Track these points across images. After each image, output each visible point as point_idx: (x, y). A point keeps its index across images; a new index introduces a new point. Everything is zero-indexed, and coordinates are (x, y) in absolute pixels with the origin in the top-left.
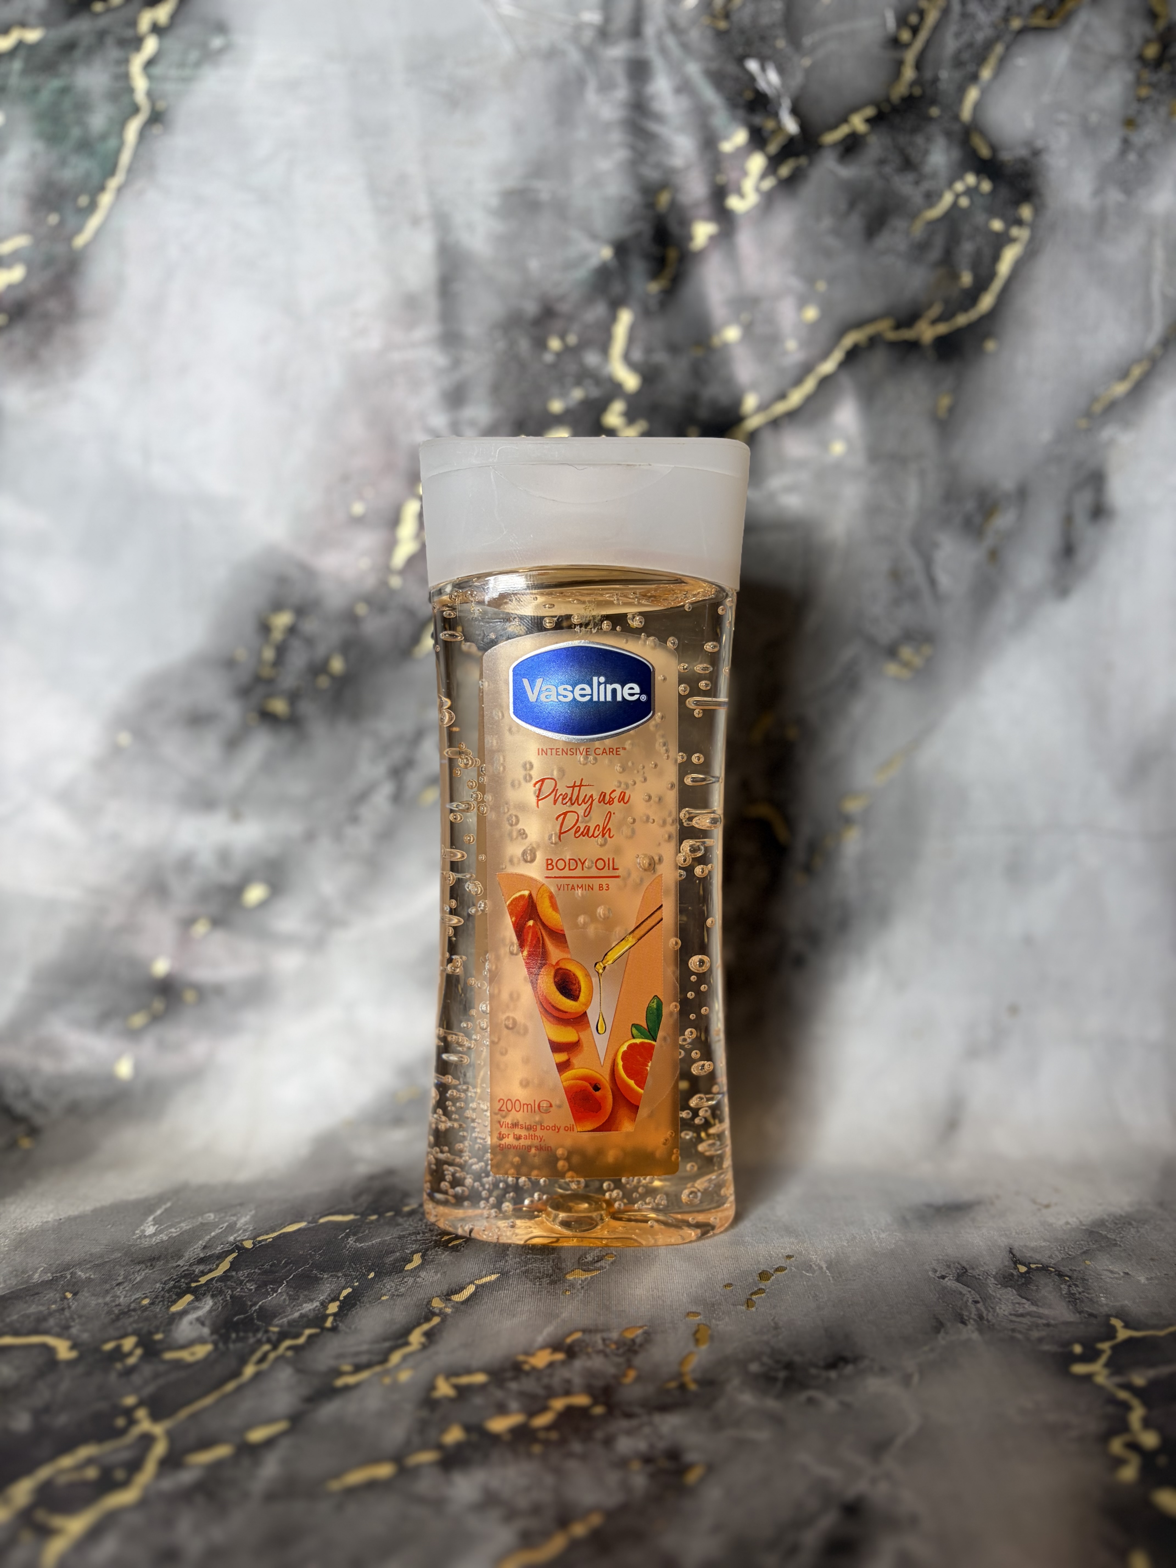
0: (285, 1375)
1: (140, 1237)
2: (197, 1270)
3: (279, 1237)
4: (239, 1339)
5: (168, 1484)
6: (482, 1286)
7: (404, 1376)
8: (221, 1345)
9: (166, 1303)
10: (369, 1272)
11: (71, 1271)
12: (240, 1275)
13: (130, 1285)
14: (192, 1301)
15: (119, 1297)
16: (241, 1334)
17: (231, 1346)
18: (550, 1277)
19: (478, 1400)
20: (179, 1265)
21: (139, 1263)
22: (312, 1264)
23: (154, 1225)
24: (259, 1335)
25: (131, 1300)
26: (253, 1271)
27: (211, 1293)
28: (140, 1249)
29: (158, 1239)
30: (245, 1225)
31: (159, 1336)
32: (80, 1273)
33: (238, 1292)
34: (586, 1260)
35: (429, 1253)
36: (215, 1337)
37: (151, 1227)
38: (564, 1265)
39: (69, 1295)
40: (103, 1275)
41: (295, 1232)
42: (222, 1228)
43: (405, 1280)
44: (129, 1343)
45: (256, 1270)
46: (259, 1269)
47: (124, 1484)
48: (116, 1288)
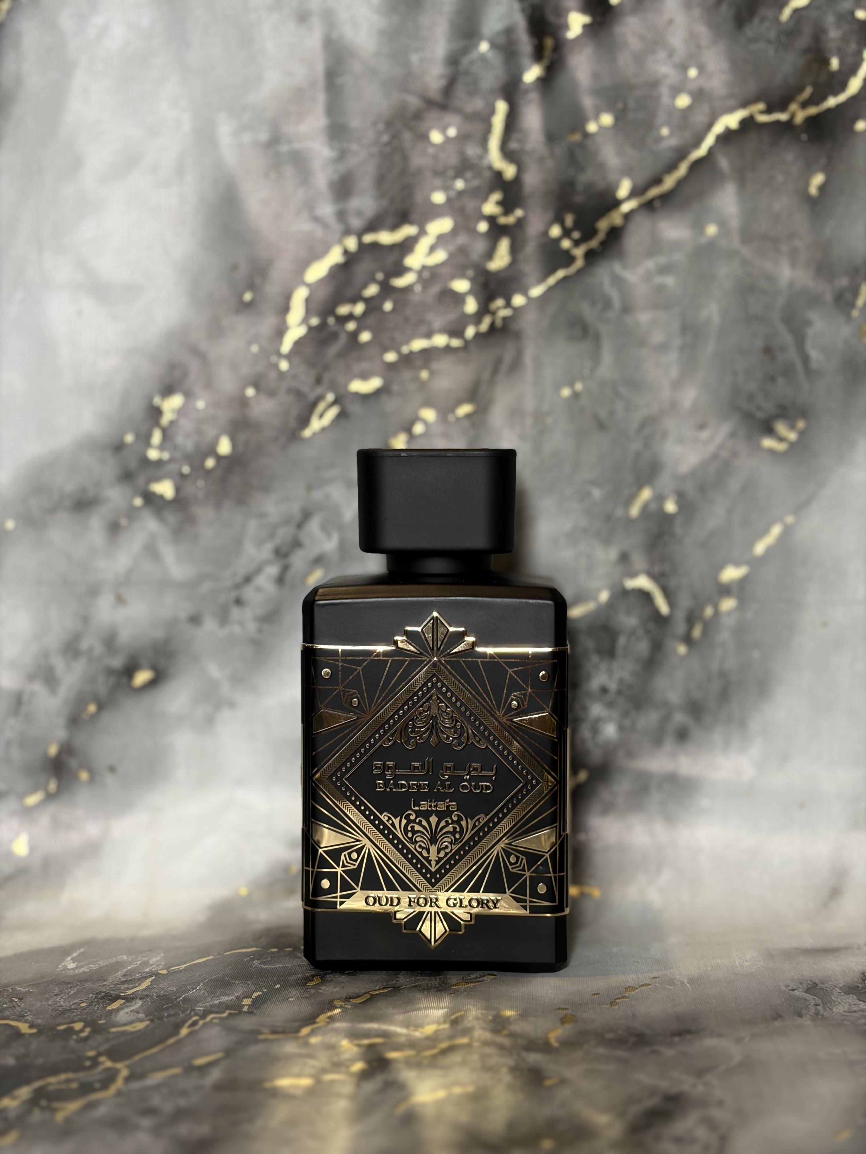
0: (215, 1031)
1: (64, 970)
2: (122, 987)
3: (190, 967)
4: (170, 1016)
5: (137, 1085)
6: (376, 994)
7: (314, 1040)
8: (156, 1022)
9: (101, 1005)
10: (275, 984)
11: (11, 988)
12: (162, 986)
13: (67, 996)
14: (124, 1003)
15: (60, 1002)
16: (173, 1013)
17: (166, 1020)
18: (437, 988)
20: (105, 985)
21: (69, 983)
23: (74, 962)
24: (188, 1012)
25: (70, 1004)
27: (138, 997)
29: (81, 970)
30: (156, 962)
31: (102, 1021)
32: (19, 989)
33: (162, 995)
34: (469, 978)
35: (328, 976)
36: (150, 1018)
37: (72, 964)
38: (449, 981)
39: (16, 1000)
40: (40, 990)
41: (203, 963)
42: (136, 964)
43: (308, 991)
44: (78, 1026)
47: (103, 1088)
48: (55, 997)
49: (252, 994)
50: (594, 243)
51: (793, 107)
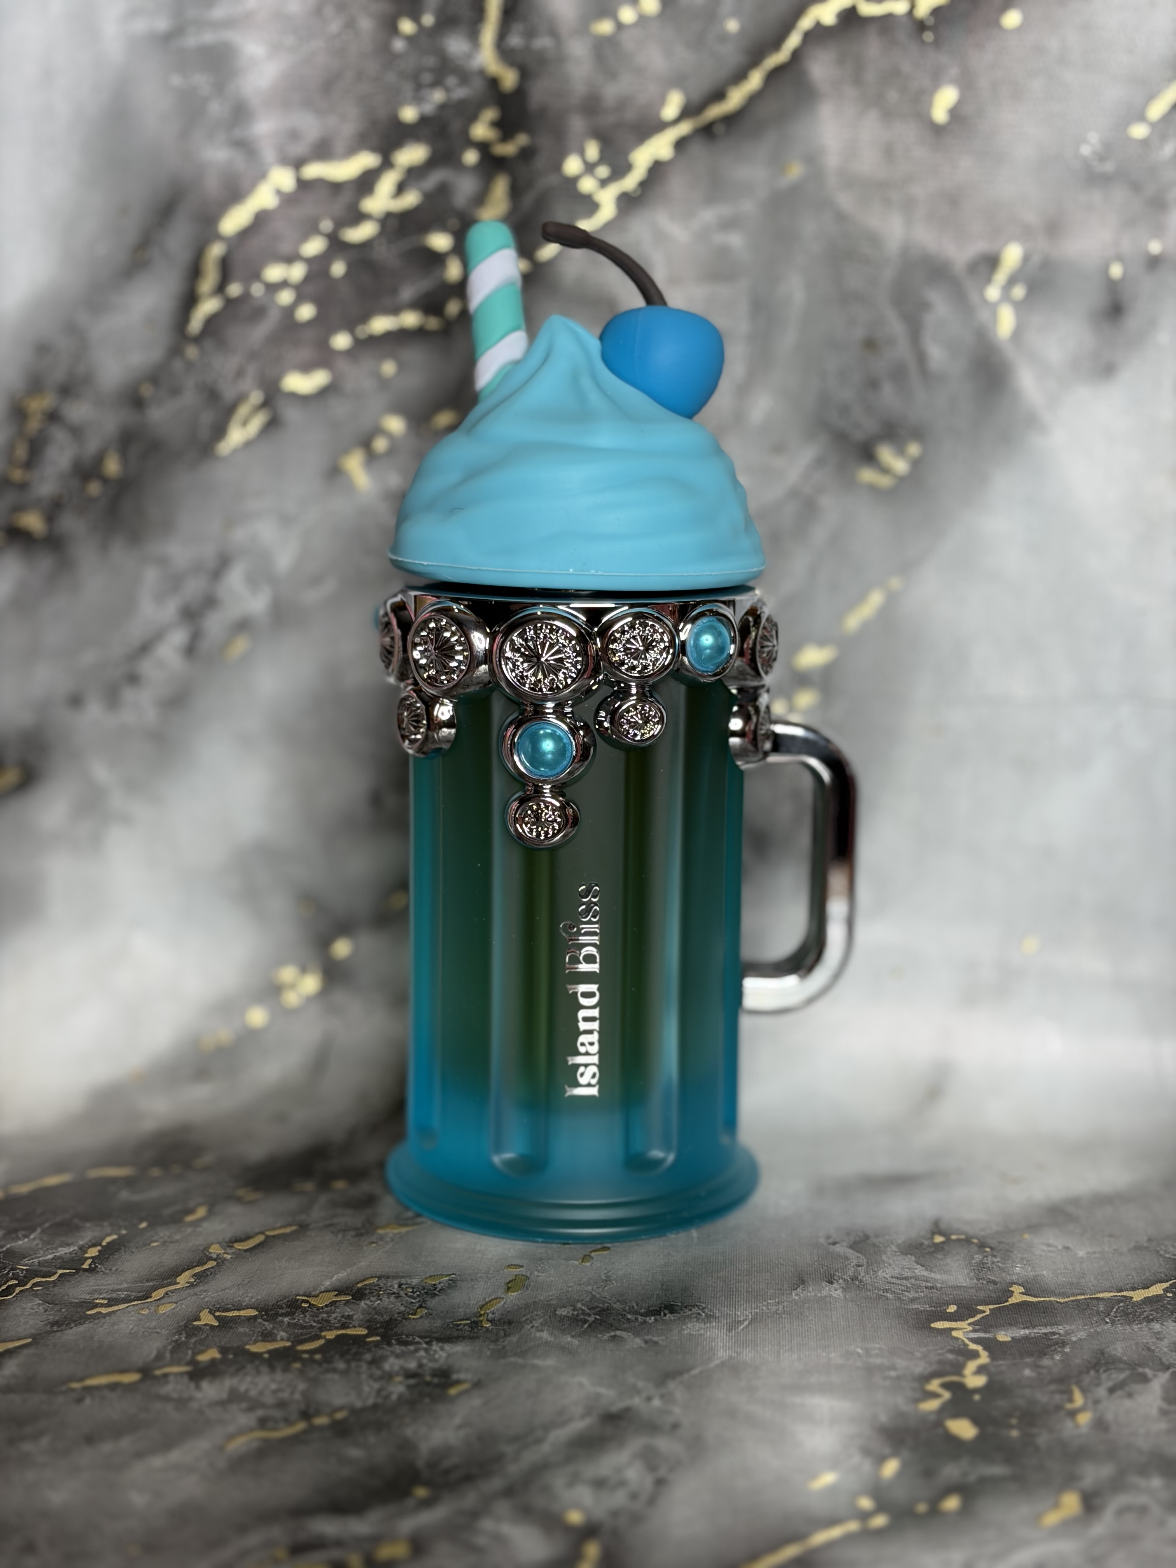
0: (32, 1304)
3: (37, 1189)
6: (274, 1237)
7: (164, 1309)
10: (141, 1223)
18: (357, 1231)
19: (244, 1328)
22: (73, 1214)
24: (6, 1272)
38: (376, 1220)
41: (54, 1185)
43: (184, 1229)
45: (6, 1218)
46: (9, 1217)
49: (104, 1239)
50: (629, 183)
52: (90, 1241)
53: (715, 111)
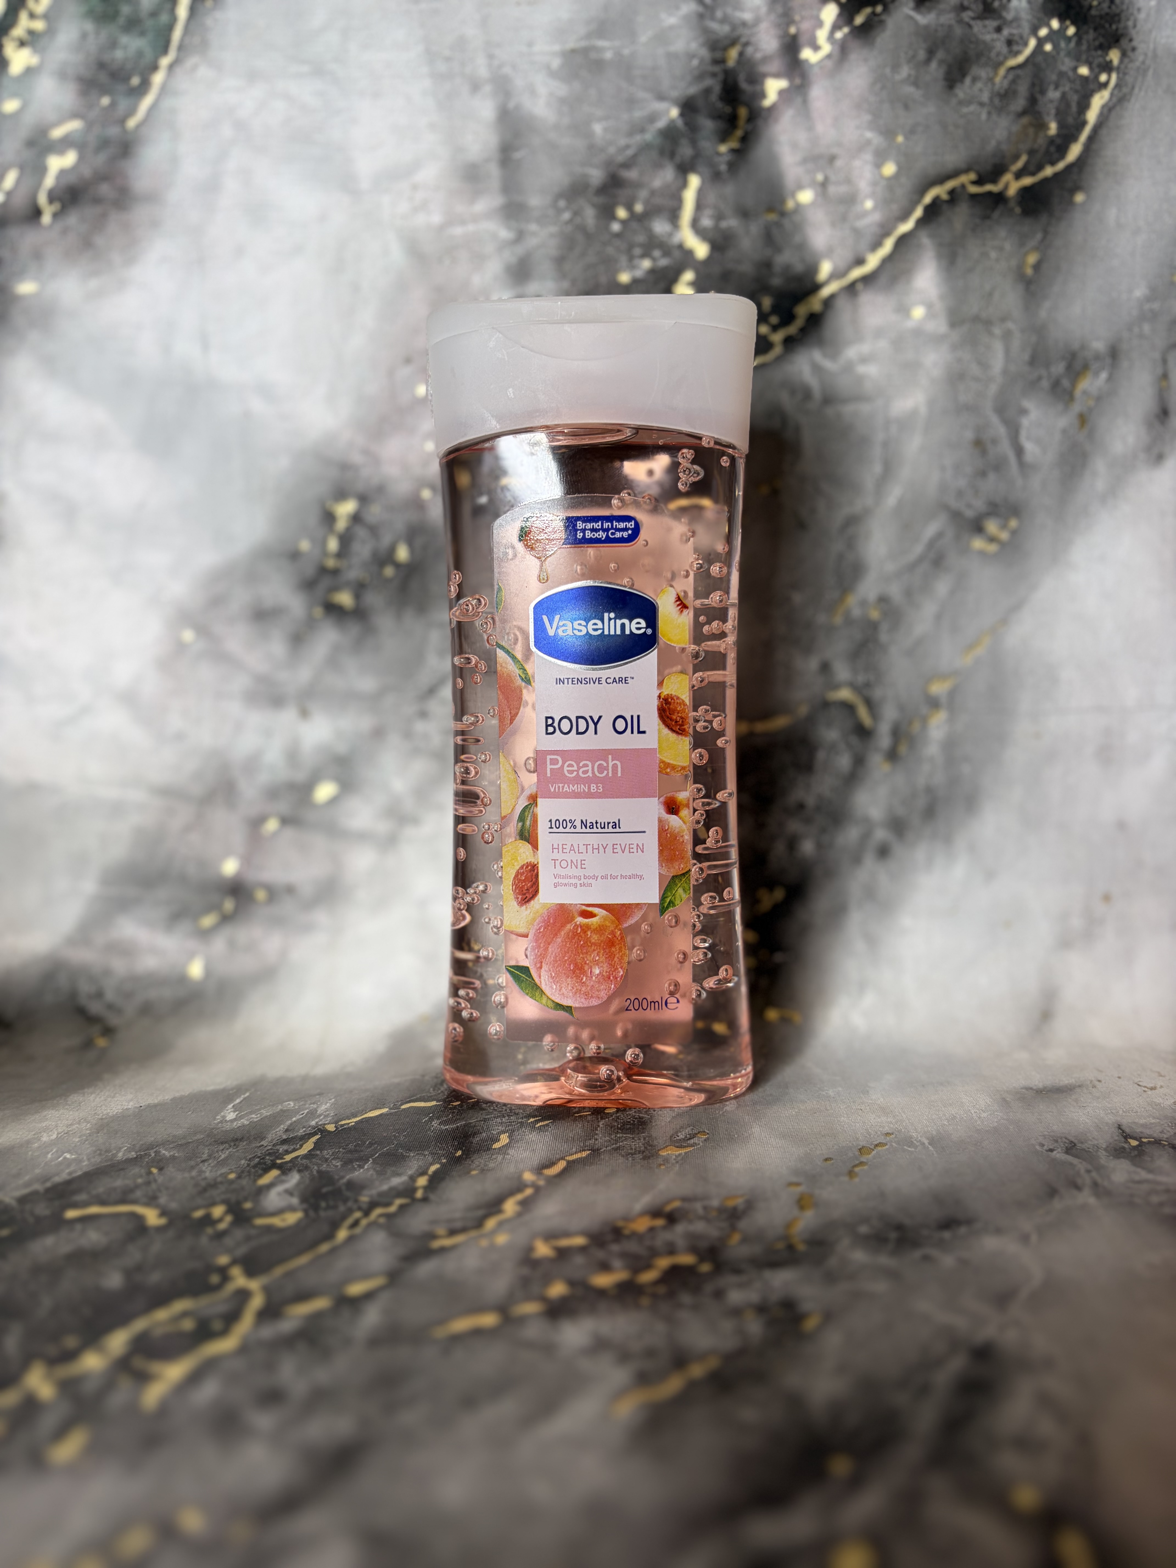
0: (379, 1238)
1: (221, 1122)
2: (281, 1149)
3: (361, 1121)
4: (328, 1208)
5: (268, 1332)
6: (574, 1161)
7: (502, 1239)
8: (312, 1213)
9: (252, 1177)
10: (456, 1150)
11: (155, 1149)
12: (325, 1154)
13: (215, 1162)
14: (279, 1176)
15: (205, 1172)
16: (331, 1203)
17: (322, 1214)
18: (643, 1153)
19: (579, 1260)
20: (263, 1145)
21: (222, 1143)
22: (397, 1144)
23: (234, 1112)
24: (350, 1204)
25: (216, 1175)
26: (337, 1150)
27: (297, 1168)
28: (222, 1131)
29: (239, 1123)
30: (325, 1112)
31: (248, 1205)
32: (164, 1151)
33: (324, 1167)
34: (678, 1138)
35: (516, 1133)
36: (305, 1206)
37: (232, 1113)
38: (655, 1143)
39: (155, 1171)
40: (187, 1153)
41: (377, 1117)
42: (302, 1114)
43: (494, 1157)
44: (218, 1211)
45: (341, 1150)
46: (344, 1149)
47: (224, 1332)
48: (201, 1165)
49: (428, 1168)
50: (792, 329)
51: (1008, 177)
52: (417, 1170)
53: (857, 273)
